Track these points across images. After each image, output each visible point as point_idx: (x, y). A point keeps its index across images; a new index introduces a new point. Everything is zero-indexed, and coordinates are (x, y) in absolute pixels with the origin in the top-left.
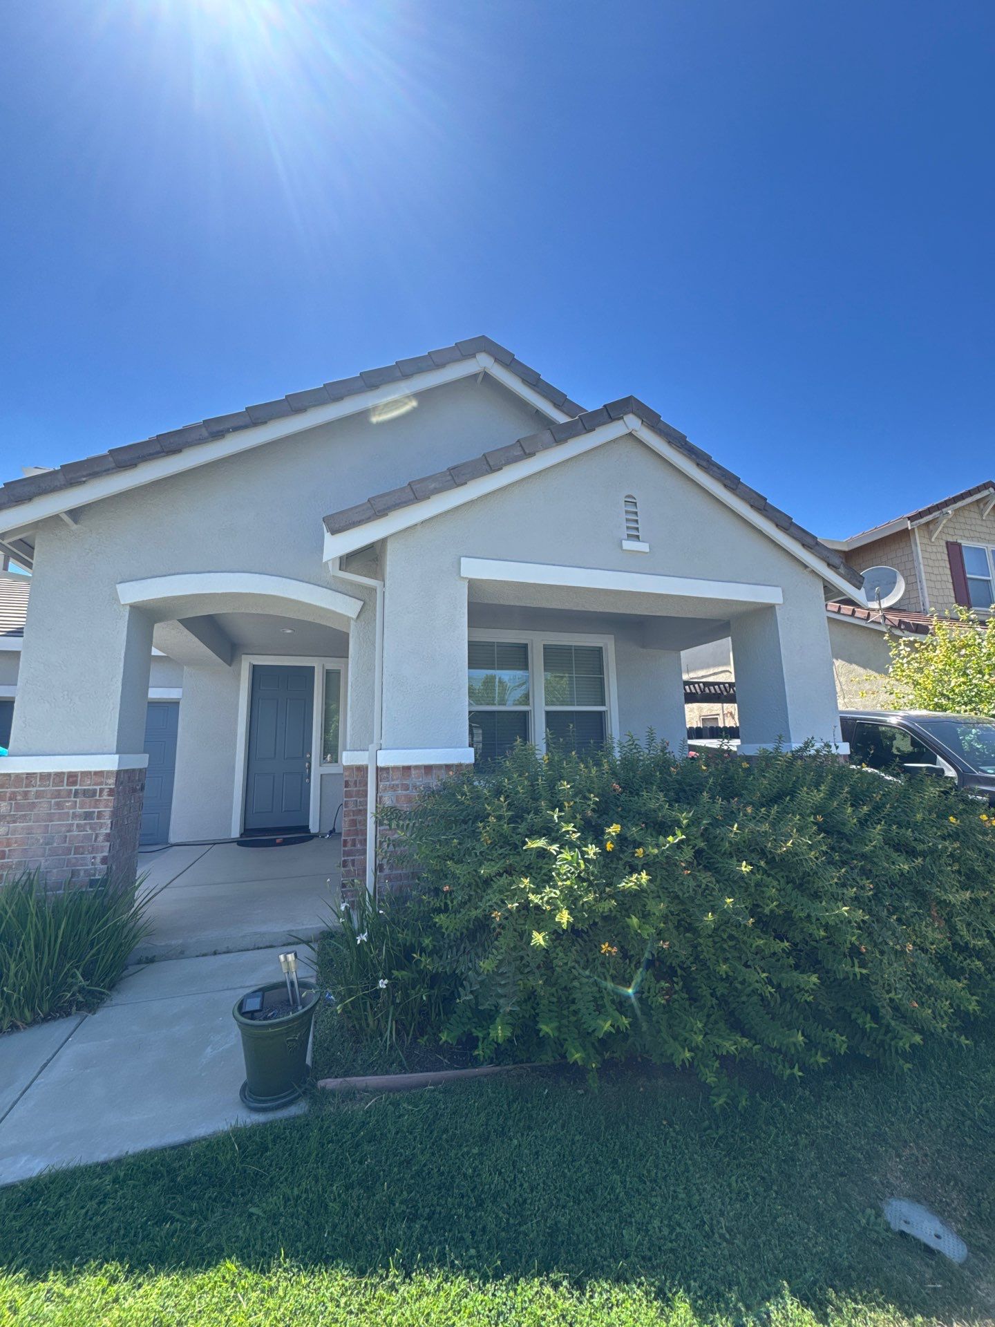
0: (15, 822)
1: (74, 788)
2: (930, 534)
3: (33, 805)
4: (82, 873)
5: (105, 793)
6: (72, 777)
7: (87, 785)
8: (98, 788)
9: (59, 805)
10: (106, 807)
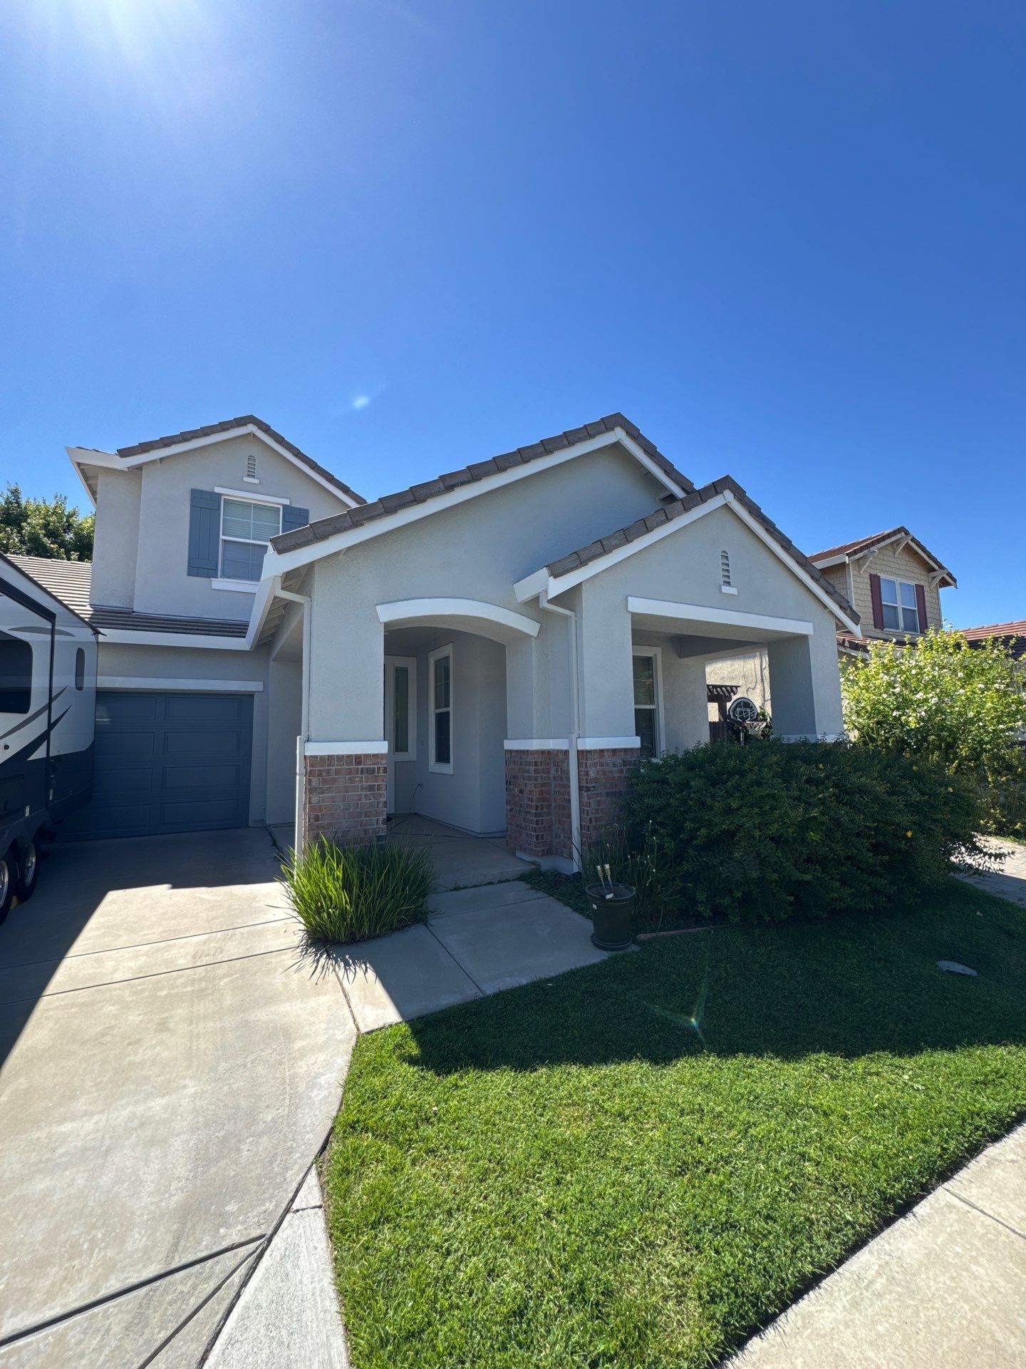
0: (323, 793)
1: (360, 767)
2: (860, 567)
3: (334, 781)
4: (371, 831)
5: (381, 771)
6: (358, 759)
7: (368, 765)
8: (376, 767)
9: (352, 780)
10: (383, 781)
